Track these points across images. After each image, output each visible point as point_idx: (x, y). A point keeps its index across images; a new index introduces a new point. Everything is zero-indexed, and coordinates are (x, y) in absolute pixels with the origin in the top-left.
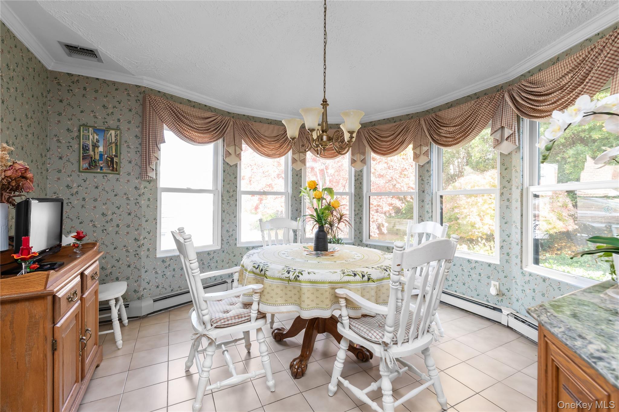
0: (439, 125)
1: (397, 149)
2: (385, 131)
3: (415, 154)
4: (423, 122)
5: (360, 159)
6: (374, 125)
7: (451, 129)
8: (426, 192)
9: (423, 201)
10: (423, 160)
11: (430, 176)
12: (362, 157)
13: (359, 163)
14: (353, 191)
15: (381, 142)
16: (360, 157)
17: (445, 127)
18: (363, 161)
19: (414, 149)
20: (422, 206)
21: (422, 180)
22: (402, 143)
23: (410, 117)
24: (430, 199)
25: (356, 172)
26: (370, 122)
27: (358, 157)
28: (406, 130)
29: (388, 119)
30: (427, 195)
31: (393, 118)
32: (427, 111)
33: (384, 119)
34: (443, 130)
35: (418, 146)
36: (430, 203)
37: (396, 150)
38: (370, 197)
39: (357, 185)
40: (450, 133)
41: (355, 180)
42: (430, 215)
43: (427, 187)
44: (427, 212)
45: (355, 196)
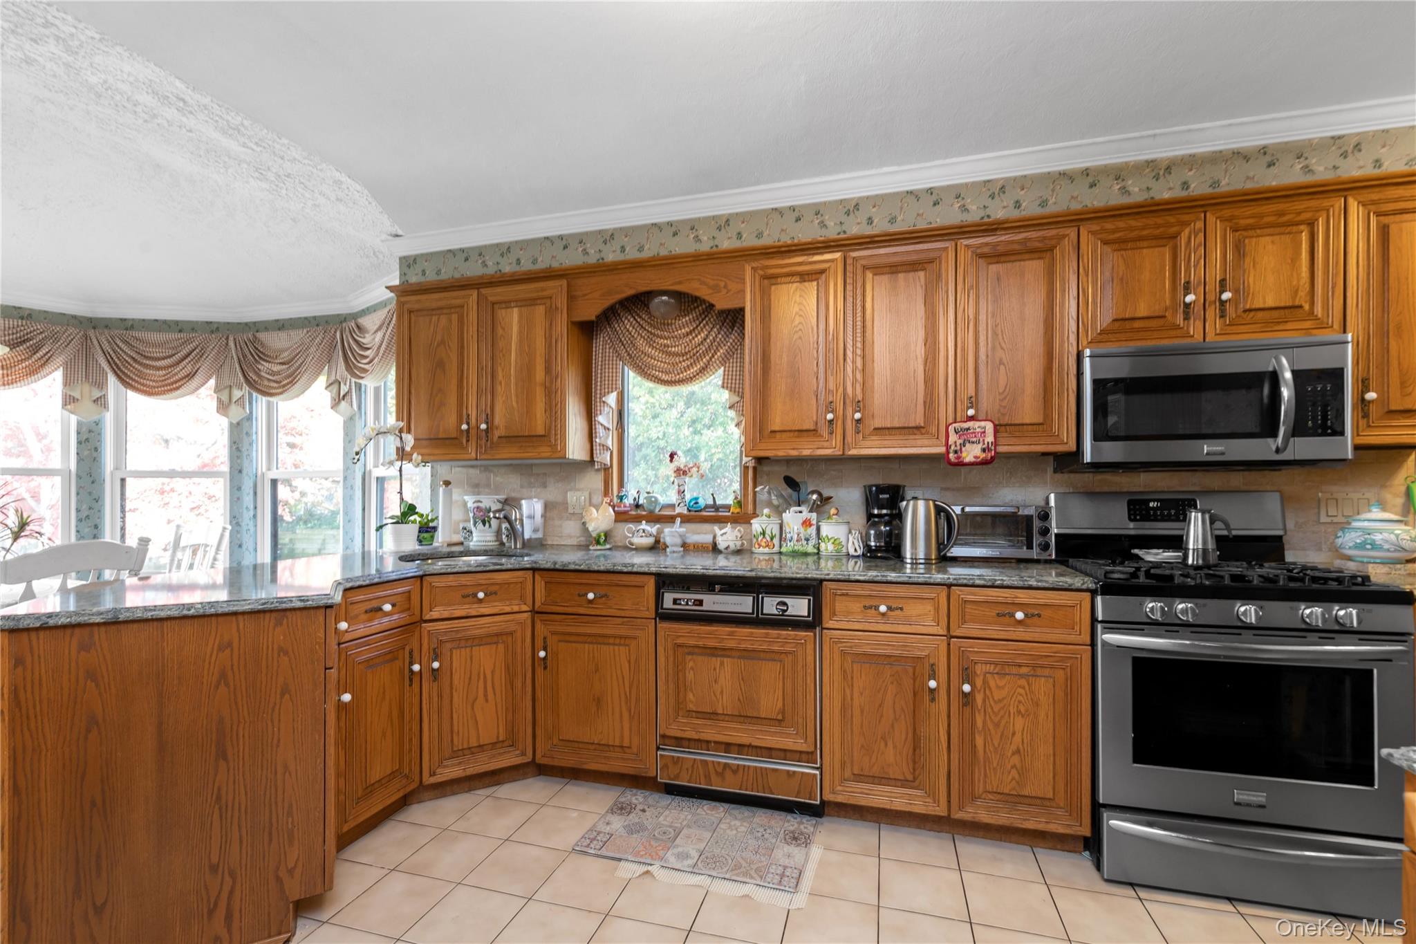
0: (258, 356)
1: (180, 386)
2: (154, 345)
3: (220, 401)
4: (231, 344)
5: (91, 396)
6: (132, 327)
7: (276, 368)
8: (244, 472)
9: (239, 489)
10: (236, 413)
11: (251, 444)
12: (97, 394)
13: (87, 404)
14: (73, 466)
15: (144, 368)
16: (90, 392)
17: (267, 361)
18: (101, 402)
19: (217, 390)
20: (238, 499)
21: (238, 449)
22: (190, 376)
23: (212, 328)
24: (252, 485)
25: (79, 424)
26: (121, 319)
27: (84, 391)
28: (198, 354)
29: (165, 322)
30: (246, 478)
31: (177, 323)
32: (246, 324)
33: (156, 320)
34: (264, 366)
35: (225, 388)
36: (252, 493)
37: (177, 388)
38: (123, 480)
39: (86, 453)
40: (273, 373)
41: (79, 443)
42: (252, 513)
43: (246, 463)
44: (247, 508)
45: (79, 477)
